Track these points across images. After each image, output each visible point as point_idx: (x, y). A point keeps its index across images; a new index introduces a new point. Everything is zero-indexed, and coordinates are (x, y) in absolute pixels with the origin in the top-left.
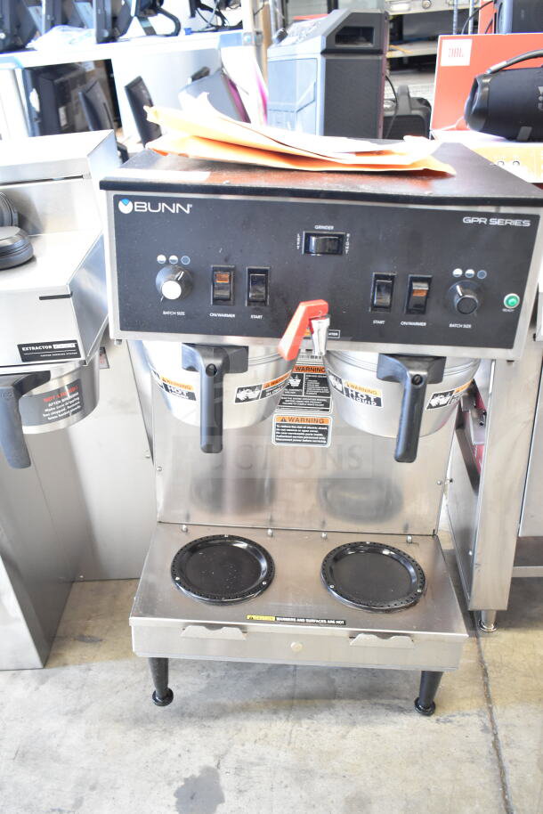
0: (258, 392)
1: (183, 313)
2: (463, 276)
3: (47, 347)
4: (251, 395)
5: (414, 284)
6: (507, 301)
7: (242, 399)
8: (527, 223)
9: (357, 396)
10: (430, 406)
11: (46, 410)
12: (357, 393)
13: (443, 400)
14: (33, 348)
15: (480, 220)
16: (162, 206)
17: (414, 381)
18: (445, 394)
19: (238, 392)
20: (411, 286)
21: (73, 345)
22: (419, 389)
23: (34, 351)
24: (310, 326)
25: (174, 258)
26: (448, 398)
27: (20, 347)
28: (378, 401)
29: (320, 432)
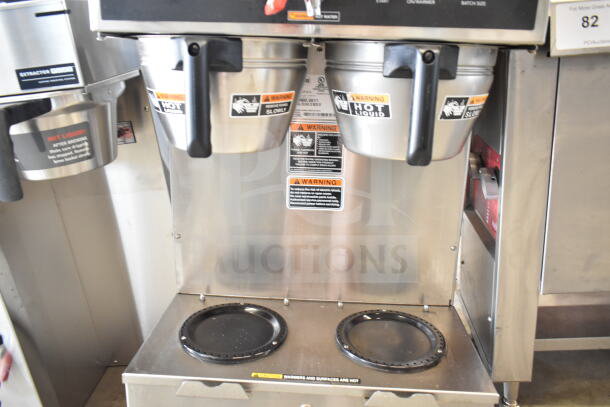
3: (44, 72)
9: (363, 110)
10: (444, 116)
11: (51, 152)
12: (363, 106)
13: (458, 110)
14: (31, 74)
17: (424, 59)
19: (234, 101)
21: (70, 69)
23: (32, 77)
27: (18, 72)
28: (386, 110)
29: (334, 194)
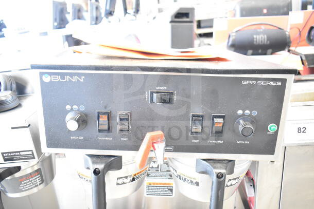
0: (129, 179)
1: (82, 138)
2: (243, 115)
3: (17, 154)
4: (125, 181)
5: (215, 119)
6: (270, 128)
7: (120, 183)
8: (279, 83)
11: (21, 185)
12: (185, 179)
13: (234, 182)
14: (10, 154)
15: (251, 82)
16: (67, 78)
17: (218, 177)
18: (235, 179)
19: (118, 180)
20: (213, 120)
21: (30, 153)
22: (221, 181)
23: (10, 156)
24: (153, 146)
25: (75, 107)
26: (237, 180)
27: (3, 154)
28: (197, 184)
29: (169, 189)
